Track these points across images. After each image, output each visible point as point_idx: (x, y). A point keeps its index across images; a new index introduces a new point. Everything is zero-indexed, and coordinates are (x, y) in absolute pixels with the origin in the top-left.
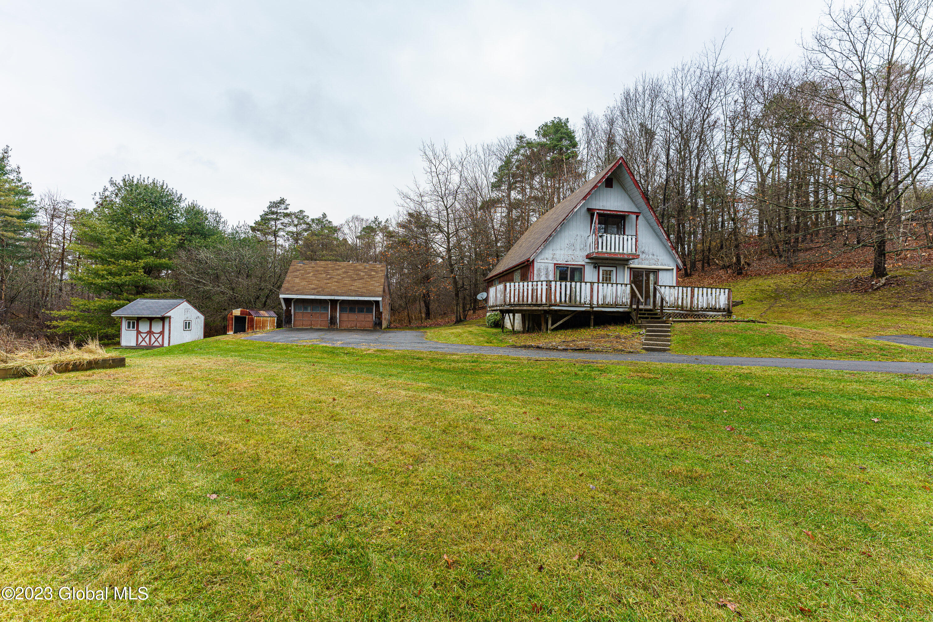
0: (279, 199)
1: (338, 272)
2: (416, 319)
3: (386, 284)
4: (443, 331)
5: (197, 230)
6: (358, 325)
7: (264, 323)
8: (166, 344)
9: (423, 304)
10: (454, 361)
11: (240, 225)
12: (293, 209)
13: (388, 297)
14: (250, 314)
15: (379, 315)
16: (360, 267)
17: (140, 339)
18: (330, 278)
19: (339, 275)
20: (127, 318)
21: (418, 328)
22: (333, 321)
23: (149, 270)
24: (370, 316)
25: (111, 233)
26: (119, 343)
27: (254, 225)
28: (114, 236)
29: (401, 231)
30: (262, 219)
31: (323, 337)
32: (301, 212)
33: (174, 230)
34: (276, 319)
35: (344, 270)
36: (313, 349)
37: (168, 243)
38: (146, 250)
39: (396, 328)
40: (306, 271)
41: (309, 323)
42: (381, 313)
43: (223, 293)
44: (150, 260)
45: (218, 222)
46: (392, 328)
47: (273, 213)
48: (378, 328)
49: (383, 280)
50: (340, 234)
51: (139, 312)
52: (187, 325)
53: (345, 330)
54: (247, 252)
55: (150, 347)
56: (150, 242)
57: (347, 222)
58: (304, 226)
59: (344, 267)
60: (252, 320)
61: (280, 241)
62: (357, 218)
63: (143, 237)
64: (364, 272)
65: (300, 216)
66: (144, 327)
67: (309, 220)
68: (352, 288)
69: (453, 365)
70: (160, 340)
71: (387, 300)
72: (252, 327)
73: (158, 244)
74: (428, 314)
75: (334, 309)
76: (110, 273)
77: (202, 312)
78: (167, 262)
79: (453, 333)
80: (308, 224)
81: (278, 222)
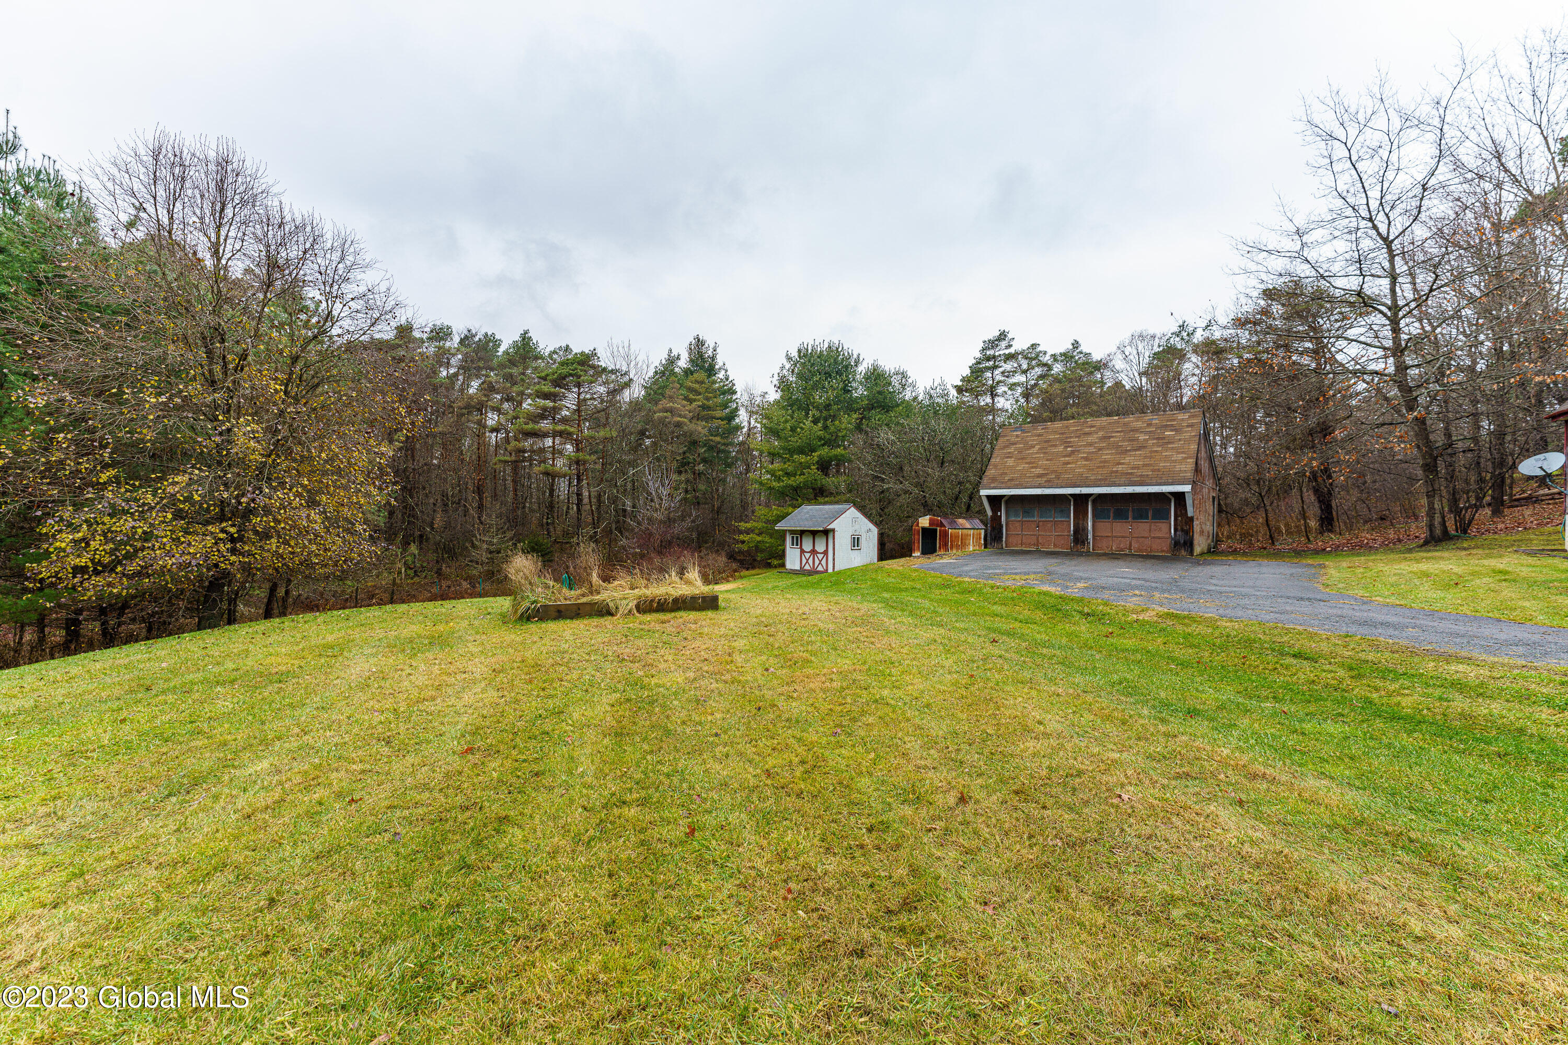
0: (998, 334)
1: (1090, 439)
2: (1289, 533)
3: (1203, 454)
4: (1381, 566)
5: (878, 402)
6: (1135, 545)
7: (964, 539)
8: (830, 570)
9: (1310, 497)
10: (1459, 686)
11: (936, 385)
12: (1020, 345)
13: (1210, 483)
14: (942, 525)
15: (1186, 524)
16: (1139, 424)
17: (804, 561)
18: (1073, 452)
19: (1091, 445)
20: (792, 532)
21: (1298, 553)
22: (1079, 537)
23: (824, 466)
24: (1163, 526)
25: (786, 421)
26: (783, 565)
27: (960, 384)
28: (788, 426)
29: (1244, 336)
30: (972, 372)
31: (1052, 569)
32: (1034, 346)
33: (850, 406)
34: (983, 532)
35: (1101, 434)
36: (1020, 597)
37: (843, 426)
38: (820, 439)
39: (1235, 552)
40: (1026, 443)
41: (1033, 540)
42: (1192, 519)
43: (906, 492)
44: (825, 451)
45: (903, 386)
46: (1222, 553)
47: (988, 359)
48: (1183, 553)
49: (1194, 447)
50: (1108, 373)
51: (801, 523)
52: (856, 542)
53: (1105, 554)
54: (941, 425)
55: (813, 572)
56: (825, 428)
57: (1121, 349)
58: (1038, 371)
59: (1101, 428)
60: (945, 534)
61: (1001, 403)
62: (1141, 336)
63: (815, 422)
64: (1146, 433)
65: (1032, 355)
66: (807, 545)
67: (1046, 359)
68: (1120, 468)
69: (1460, 703)
70: (824, 562)
71: (1208, 489)
72: (945, 546)
73: (832, 429)
74: (1327, 521)
75: (1081, 513)
76: (788, 474)
77: (876, 524)
78: (843, 452)
79: (1427, 575)
80: (1045, 365)
81: (997, 372)
